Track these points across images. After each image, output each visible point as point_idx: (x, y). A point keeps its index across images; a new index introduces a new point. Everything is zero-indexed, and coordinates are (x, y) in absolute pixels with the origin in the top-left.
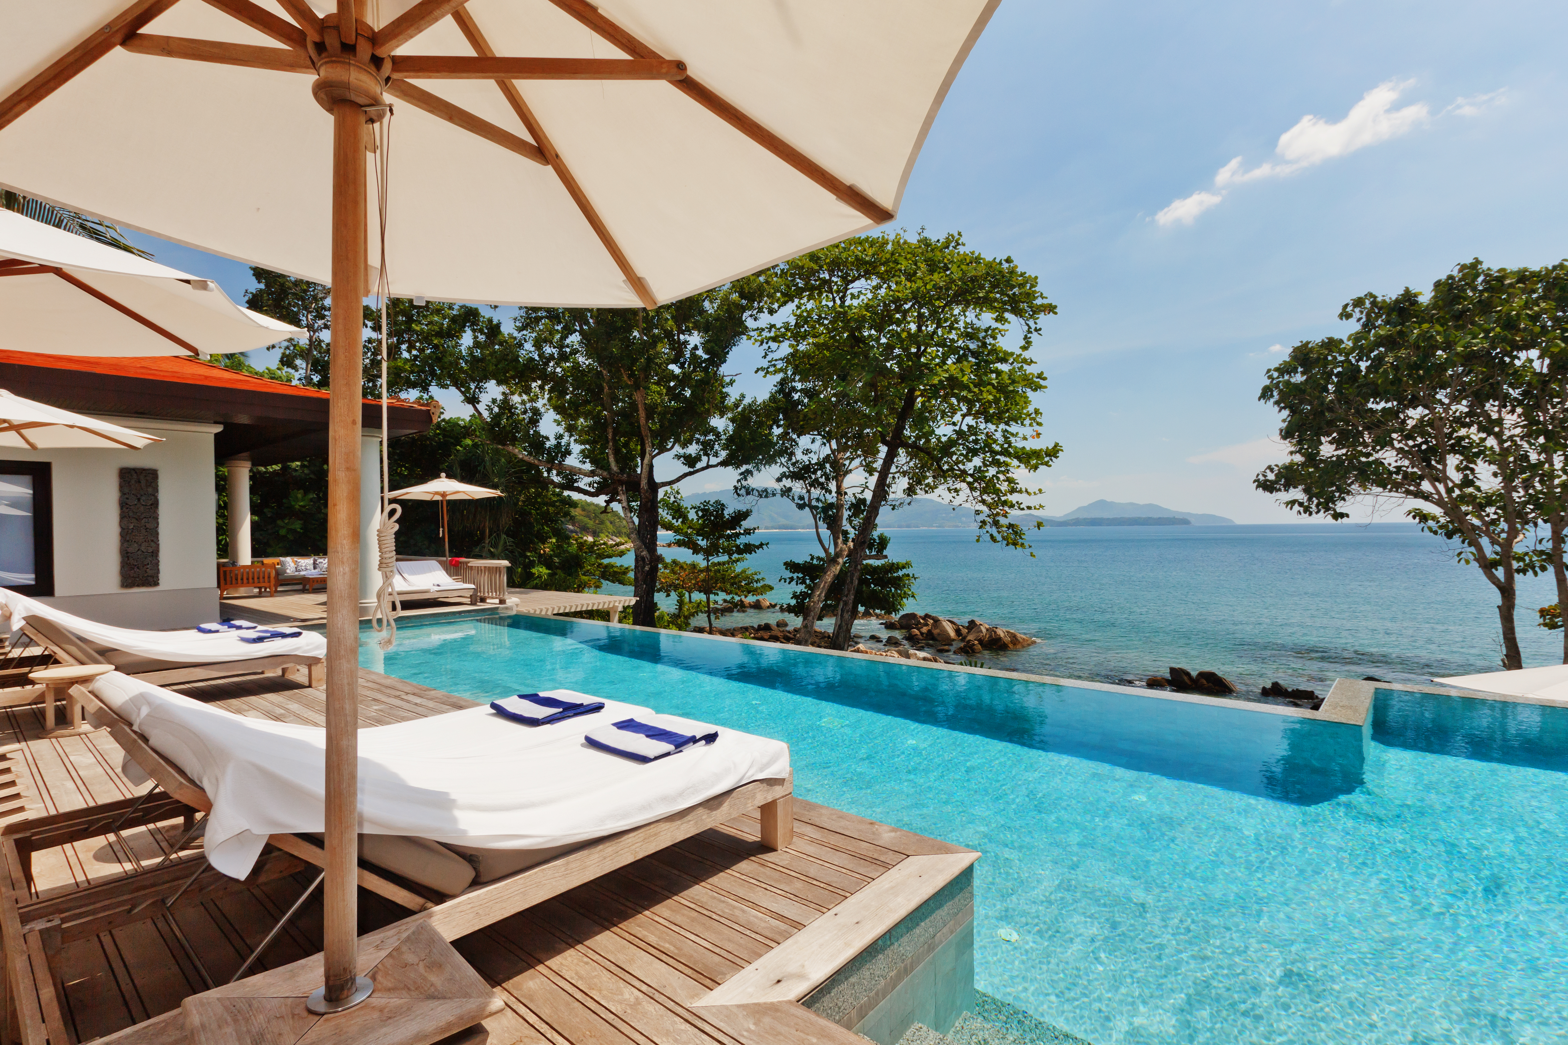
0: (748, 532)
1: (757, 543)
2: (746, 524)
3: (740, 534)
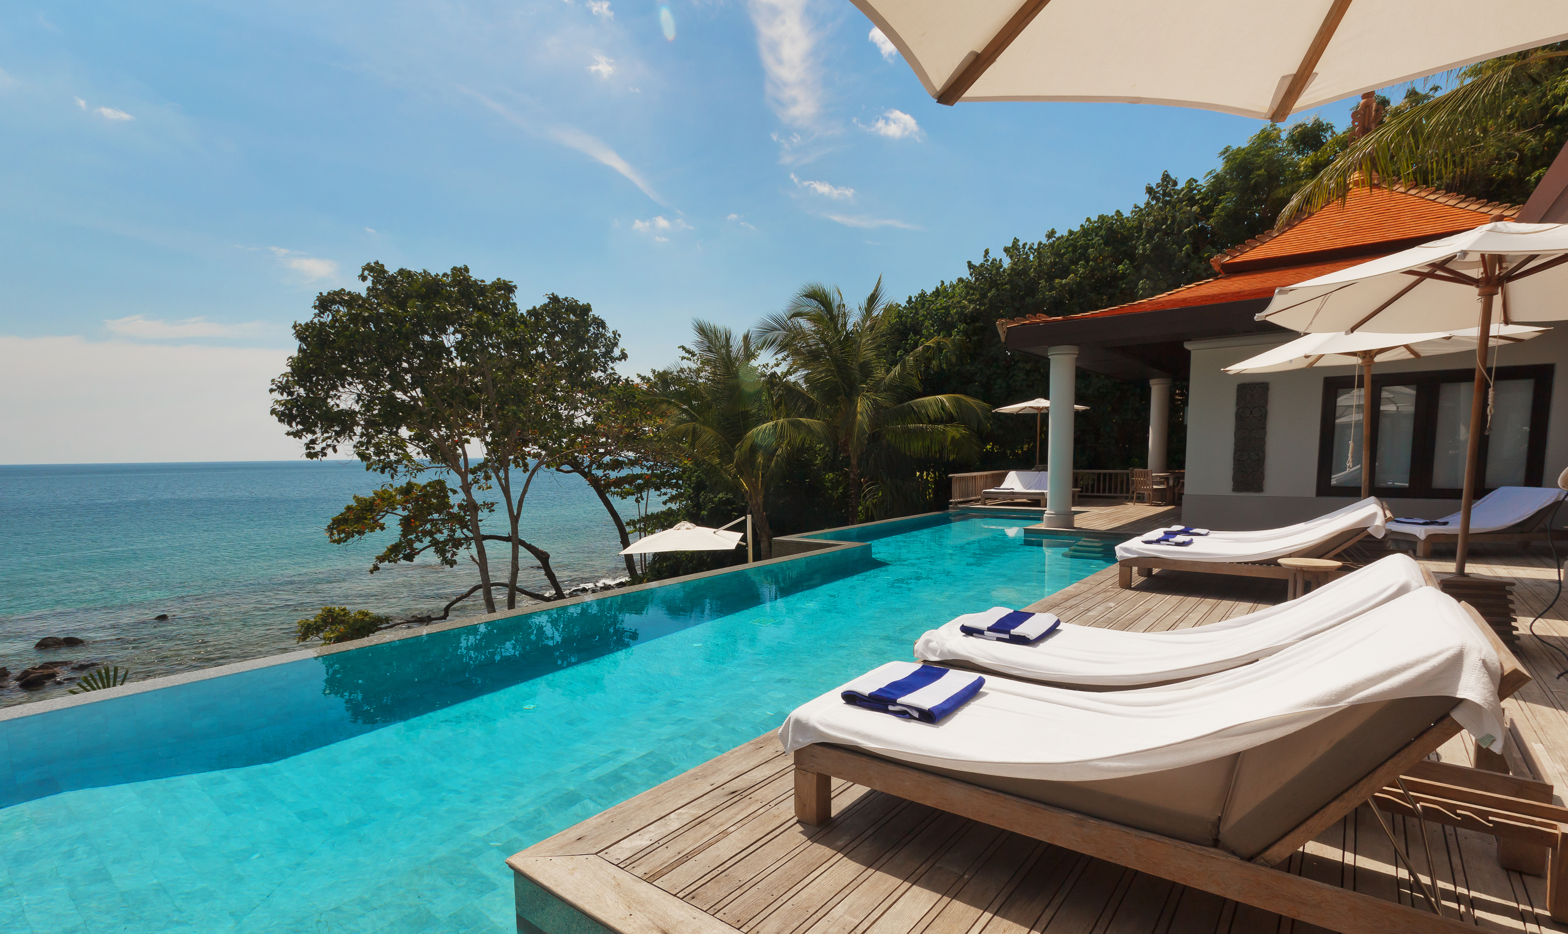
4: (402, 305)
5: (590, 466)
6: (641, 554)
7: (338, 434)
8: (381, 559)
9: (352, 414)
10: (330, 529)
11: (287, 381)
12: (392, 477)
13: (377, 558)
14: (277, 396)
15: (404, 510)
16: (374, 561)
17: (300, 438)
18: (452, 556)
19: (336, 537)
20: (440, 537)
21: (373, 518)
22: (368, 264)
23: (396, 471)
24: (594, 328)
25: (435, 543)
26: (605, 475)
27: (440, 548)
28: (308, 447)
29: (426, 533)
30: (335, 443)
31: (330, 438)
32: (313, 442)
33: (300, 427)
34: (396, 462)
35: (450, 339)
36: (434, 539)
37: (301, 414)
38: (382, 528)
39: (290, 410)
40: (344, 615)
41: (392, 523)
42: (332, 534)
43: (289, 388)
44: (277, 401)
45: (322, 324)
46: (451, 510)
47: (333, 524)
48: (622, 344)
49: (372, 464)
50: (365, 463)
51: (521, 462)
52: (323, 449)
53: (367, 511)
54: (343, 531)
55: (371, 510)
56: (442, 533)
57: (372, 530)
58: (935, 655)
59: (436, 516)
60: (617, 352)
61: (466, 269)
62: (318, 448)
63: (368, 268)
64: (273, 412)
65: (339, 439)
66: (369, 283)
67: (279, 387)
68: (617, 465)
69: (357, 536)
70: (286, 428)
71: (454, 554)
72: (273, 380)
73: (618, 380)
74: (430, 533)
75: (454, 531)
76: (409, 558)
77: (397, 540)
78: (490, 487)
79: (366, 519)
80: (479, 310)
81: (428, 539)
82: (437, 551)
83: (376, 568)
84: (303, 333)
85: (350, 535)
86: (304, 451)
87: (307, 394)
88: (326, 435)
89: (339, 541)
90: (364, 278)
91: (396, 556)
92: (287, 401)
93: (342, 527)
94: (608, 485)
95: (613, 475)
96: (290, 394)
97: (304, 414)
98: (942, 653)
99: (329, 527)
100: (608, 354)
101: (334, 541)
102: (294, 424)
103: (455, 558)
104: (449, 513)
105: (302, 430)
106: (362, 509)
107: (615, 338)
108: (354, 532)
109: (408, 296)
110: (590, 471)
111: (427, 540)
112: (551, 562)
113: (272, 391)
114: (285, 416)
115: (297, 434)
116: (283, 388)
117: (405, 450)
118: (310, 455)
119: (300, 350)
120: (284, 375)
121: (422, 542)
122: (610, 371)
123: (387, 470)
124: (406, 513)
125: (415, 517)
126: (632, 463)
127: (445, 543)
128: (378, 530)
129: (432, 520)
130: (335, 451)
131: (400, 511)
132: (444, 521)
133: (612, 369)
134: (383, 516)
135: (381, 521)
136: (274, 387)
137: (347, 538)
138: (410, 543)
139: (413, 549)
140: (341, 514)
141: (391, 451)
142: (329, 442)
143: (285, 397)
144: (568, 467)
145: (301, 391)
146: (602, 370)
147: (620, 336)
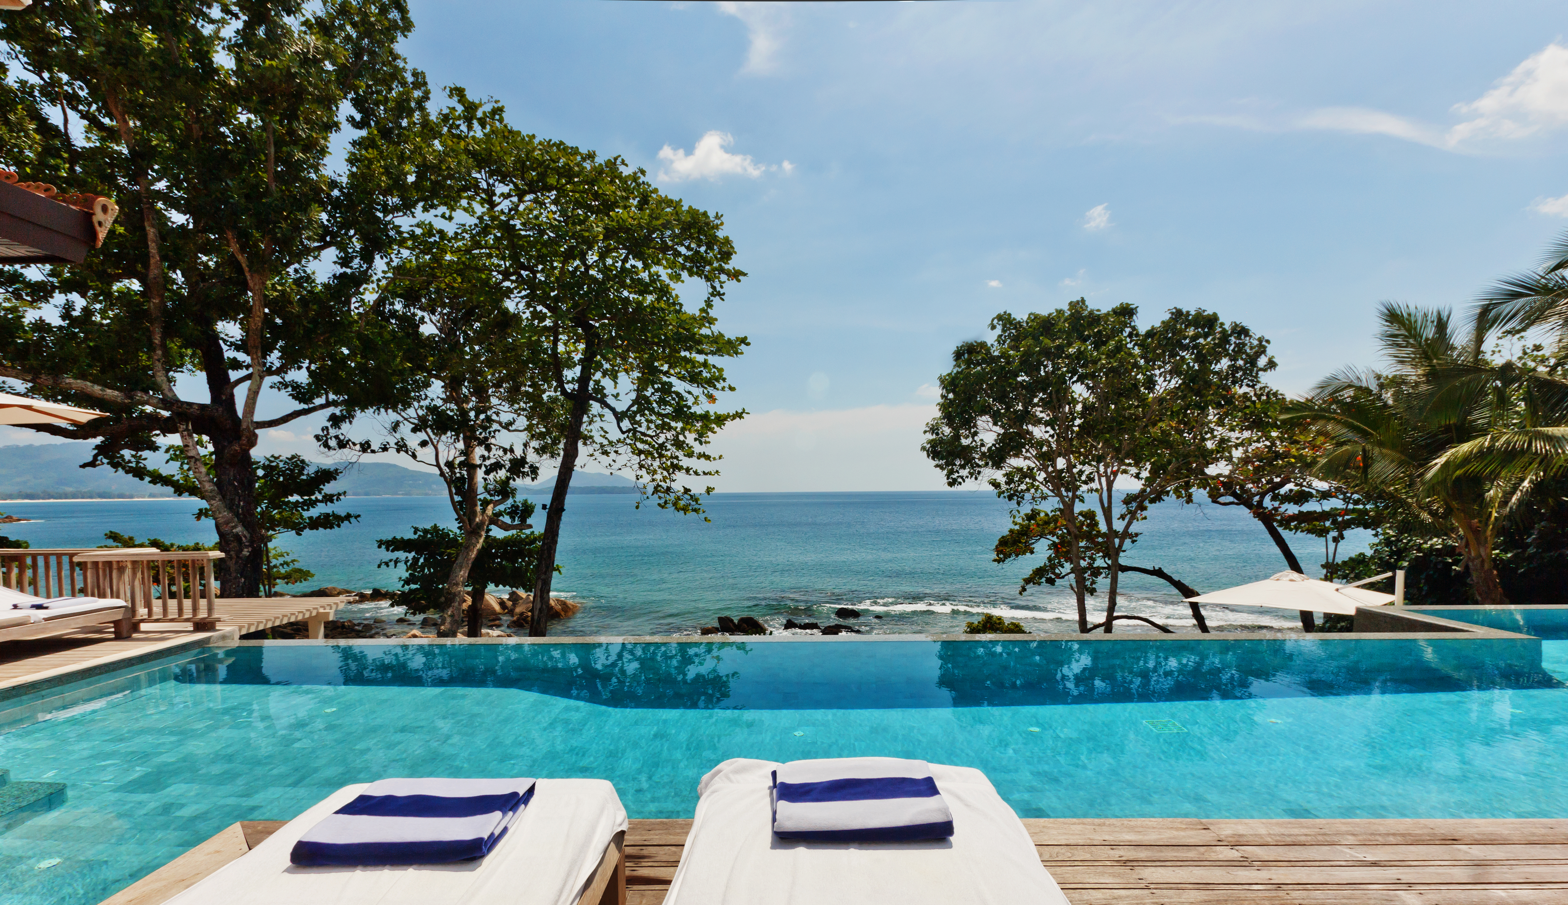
0: (328, 499)
1: (343, 514)
2: (329, 488)
3: (317, 500)
5: (1260, 497)
8: (1028, 581)
10: (996, 549)
11: (937, 423)
12: (1020, 504)
13: (1025, 580)
14: (928, 436)
15: (1054, 536)
16: (1022, 582)
17: (943, 469)
18: (1091, 584)
19: (1000, 557)
20: (1081, 565)
21: (1026, 543)
22: (998, 314)
25: (1076, 570)
26: (1279, 509)
27: (1080, 575)
28: (948, 478)
29: (1068, 559)
33: (943, 461)
34: (1023, 490)
36: (1075, 566)
38: (1033, 553)
39: (937, 447)
41: (1043, 547)
42: (996, 553)
43: (938, 429)
44: (927, 441)
45: (958, 373)
47: (998, 544)
48: (1270, 350)
53: (1023, 535)
54: (1005, 552)
55: (1026, 535)
56: (1083, 561)
57: (1024, 553)
59: (1084, 544)
60: (1262, 361)
61: (1083, 300)
63: (1000, 317)
64: (923, 448)
66: (998, 331)
67: (930, 429)
68: (1301, 497)
69: (1013, 558)
70: (932, 462)
71: (1093, 583)
72: (927, 423)
74: (1073, 560)
75: (1094, 560)
76: (1051, 581)
77: (1042, 565)
78: (1145, 518)
79: (1021, 542)
81: (1071, 565)
82: (1077, 578)
83: (1023, 589)
84: (944, 382)
85: (1008, 556)
86: (945, 480)
87: (952, 433)
89: (1002, 560)
90: (993, 327)
91: (1040, 578)
92: (935, 440)
93: (1002, 548)
94: (1286, 522)
95: (1292, 509)
96: (937, 434)
99: (995, 546)
100: (1254, 364)
101: (999, 560)
102: (938, 459)
106: (1019, 533)
107: (1261, 345)
108: (1011, 553)
110: (1260, 502)
111: (1069, 566)
113: (925, 432)
114: (932, 452)
115: (941, 467)
116: (934, 429)
118: (951, 484)
119: (944, 396)
120: (934, 419)
121: (1064, 567)
124: (1056, 539)
125: (1064, 543)
126: (1325, 495)
127: (1086, 570)
128: (1028, 554)
129: (1078, 548)
134: (1035, 542)
135: (1033, 546)
136: (927, 429)
137: (1006, 558)
138: (1054, 568)
139: (1055, 574)
143: (934, 436)
144: (1231, 499)
145: (947, 430)
146: (1248, 385)
147: (1268, 341)
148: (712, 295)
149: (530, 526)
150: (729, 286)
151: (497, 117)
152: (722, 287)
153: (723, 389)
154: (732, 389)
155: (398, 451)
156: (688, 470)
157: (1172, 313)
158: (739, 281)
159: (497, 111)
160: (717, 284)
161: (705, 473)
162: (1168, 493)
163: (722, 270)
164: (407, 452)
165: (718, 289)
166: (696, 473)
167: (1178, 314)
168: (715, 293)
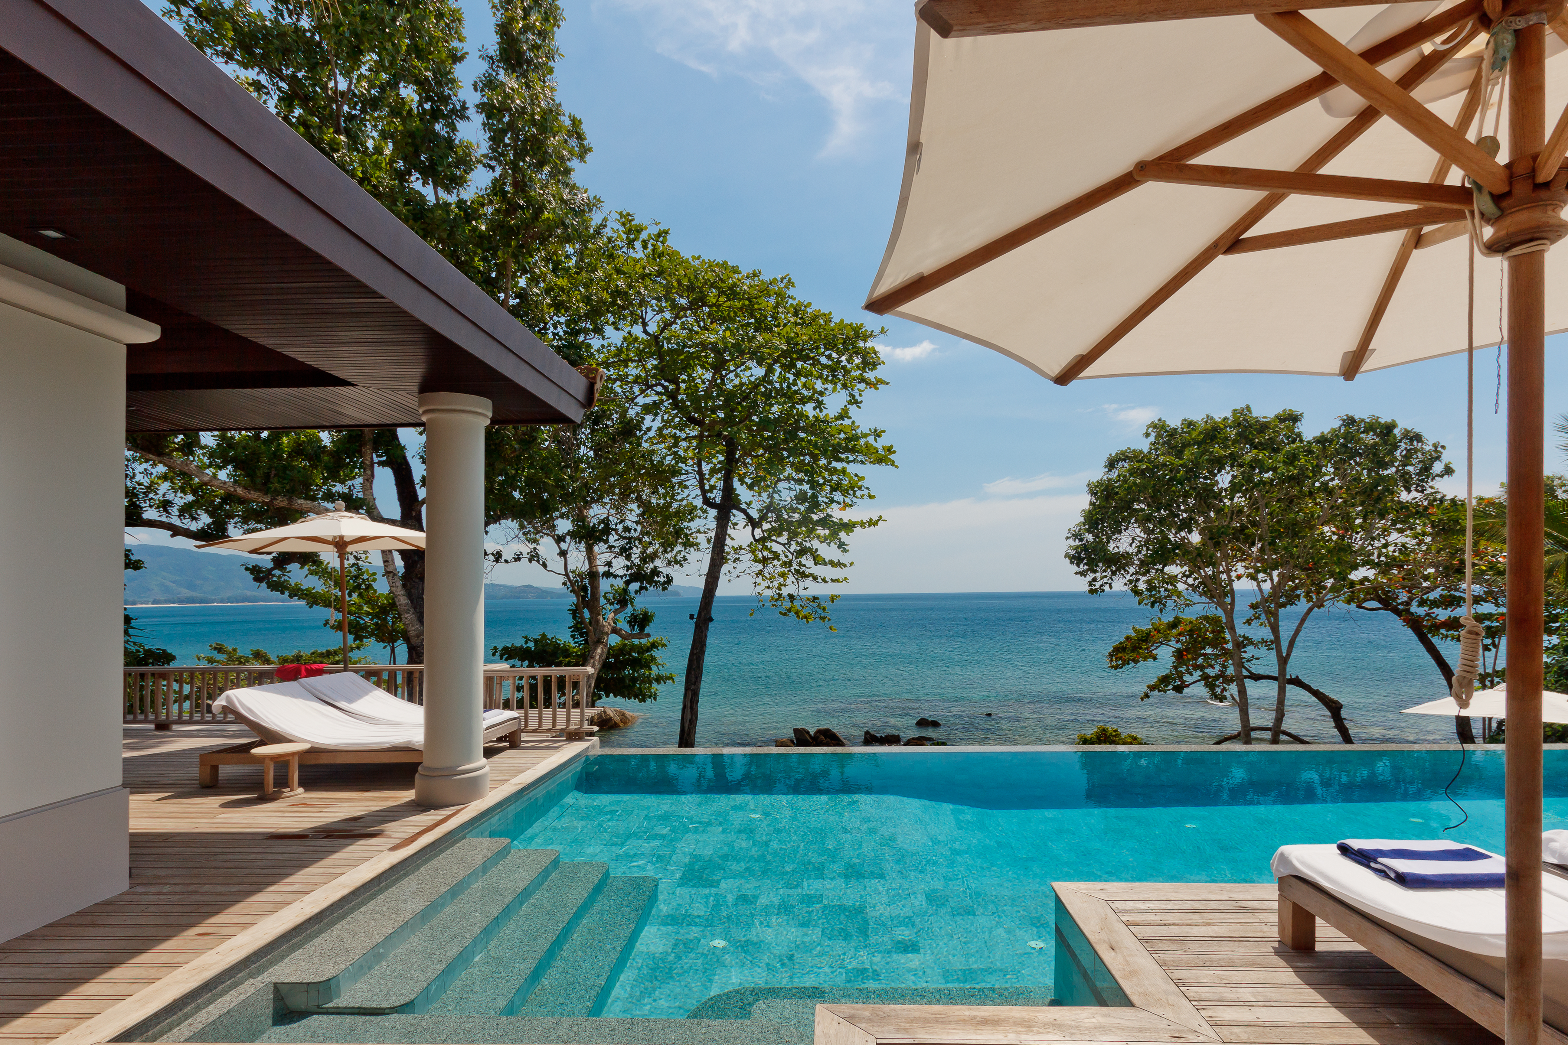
4: (1179, 454)
5: (1408, 603)
6: (1484, 719)
7: (1114, 573)
8: (1152, 688)
9: (1127, 556)
10: (1111, 655)
11: (1080, 530)
12: (1161, 611)
13: (1148, 686)
14: (1071, 542)
15: (1177, 642)
16: (1145, 689)
17: (1085, 576)
18: (1222, 691)
19: (1114, 664)
20: (1211, 672)
21: (1147, 648)
22: (1152, 423)
23: (1165, 606)
24: (1405, 443)
25: (1205, 678)
26: (1428, 615)
27: (1209, 682)
28: (1090, 585)
29: (1197, 667)
30: (1110, 581)
31: (1106, 576)
32: (1094, 580)
33: (1086, 567)
34: (1165, 597)
35: (1224, 480)
36: (1204, 673)
37: (1089, 557)
38: (1155, 659)
39: (1079, 553)
40: (1115, 736)
41: (1165, 654)
42: (1112, 661)
43: (1081, 535)
44: (1070, 546)
45: (1109, 480)
46: (1225, 646)
47: (1113, 651)
48: (1447, 457)
49: (1144, 599)
50: (1137, 598)
51: (1314, 597)
52: (1101, 586)
53: (1143, 641)
54: (1120, 658)
55: (1146, 641)
56: (1213, 668)
57: (1146, 659)
58: (1554, 857)
59: (1209, 650)
60: (1438, 467)
61: (1248, 408)
62: (1098, 585)
63: (1154, 426)
64: (1067, 555)
65: (1114, 577)
66: (1152, 439)
67: (1073, 535)
69: (1132, 664)
70: (1075, 568)
71: (1224, 689)
72: (1069, 530)
73: (1442, 500)
74: (1201, 668)
75: (1226, 668)
76: (1179, 689)
77: (1167, 672)
79: (1141, 648)
80: (1256, 448)
81: (1199, 673)
82: (1206, 685)
83: (1147, 696)
84: (1094, 489)
85: (1126, 662)
86: (1089, 587)
87: (1095, 539)
88: (1104, 574)
89: (1116, 667)
90: (1148, 436)
91: (1167, 686)
92: (1078, 546)
93: (1120, 655)
94: (1436, 627)
96: (1081, 540)
97: (1090, 556)
98: (1561, 856)
99: (1110, 653)
100: (1426, 469)
101: (1112, 667)
102: (1081, 566)
103: (1225, 693)
104: (1223, 649)
105: (1088, 570)
106: (1139, 640)
107: (1436, 451)
108: (1129, 659)
109: (1185, 445)
110: (1407, 610)
111: (1197, 674)
112: (1344, 713)
113: (1068, 538)
114: (1075, 559)
115: (1083, 574)
116: (1077, 536)
117: (1175, 586)
118: (1092, 591)
119: (1091, 504)
120: (1078, 525)
121: (1192, 675)
122: (1429, 491)
123: (1156, 605)
124: (1179, 645)
125: (1187, 650)
127: (1217, 677)
128: (1150, 660)
129: (1205, 655)
130: (1111, 587)
131: (1173, 642)
132: (1217, 656)
133: (1432, 487)
134: (1158, 647)
135: (1155, 652)
136: (1070, 535)
137: (1123, 665)
138: (1180, 676)
139: (1183, 682)
140: (1121, 643)
141: (1162, 587)
142: (1106, 580)
143: (1077, 543)
144: (1374, 604)
145: (1090, 537)
146: (1417, 491)
147: (1443, 447)
148: (850, 403)
149: (648, 635)
150: (868, 396)
151: (661, 239)
152: (860, 395)
153: (862, 497)
154: (871, 497)
155: (530, 561)
156: (815, 579)
157: (1344, 421)
158: (877, 389)
159: (663, 234)
160: (856, 393)
161: (833, 581)
162: (1298, 596)
163: (863, 380)
164: (538, 561)
165: (857, 397)
166: (824, 581)
167: (1350, 421)
168: (854, 401)
